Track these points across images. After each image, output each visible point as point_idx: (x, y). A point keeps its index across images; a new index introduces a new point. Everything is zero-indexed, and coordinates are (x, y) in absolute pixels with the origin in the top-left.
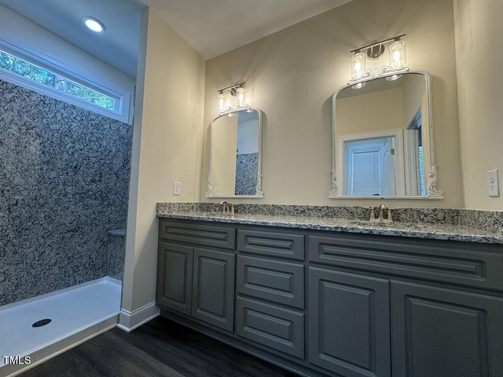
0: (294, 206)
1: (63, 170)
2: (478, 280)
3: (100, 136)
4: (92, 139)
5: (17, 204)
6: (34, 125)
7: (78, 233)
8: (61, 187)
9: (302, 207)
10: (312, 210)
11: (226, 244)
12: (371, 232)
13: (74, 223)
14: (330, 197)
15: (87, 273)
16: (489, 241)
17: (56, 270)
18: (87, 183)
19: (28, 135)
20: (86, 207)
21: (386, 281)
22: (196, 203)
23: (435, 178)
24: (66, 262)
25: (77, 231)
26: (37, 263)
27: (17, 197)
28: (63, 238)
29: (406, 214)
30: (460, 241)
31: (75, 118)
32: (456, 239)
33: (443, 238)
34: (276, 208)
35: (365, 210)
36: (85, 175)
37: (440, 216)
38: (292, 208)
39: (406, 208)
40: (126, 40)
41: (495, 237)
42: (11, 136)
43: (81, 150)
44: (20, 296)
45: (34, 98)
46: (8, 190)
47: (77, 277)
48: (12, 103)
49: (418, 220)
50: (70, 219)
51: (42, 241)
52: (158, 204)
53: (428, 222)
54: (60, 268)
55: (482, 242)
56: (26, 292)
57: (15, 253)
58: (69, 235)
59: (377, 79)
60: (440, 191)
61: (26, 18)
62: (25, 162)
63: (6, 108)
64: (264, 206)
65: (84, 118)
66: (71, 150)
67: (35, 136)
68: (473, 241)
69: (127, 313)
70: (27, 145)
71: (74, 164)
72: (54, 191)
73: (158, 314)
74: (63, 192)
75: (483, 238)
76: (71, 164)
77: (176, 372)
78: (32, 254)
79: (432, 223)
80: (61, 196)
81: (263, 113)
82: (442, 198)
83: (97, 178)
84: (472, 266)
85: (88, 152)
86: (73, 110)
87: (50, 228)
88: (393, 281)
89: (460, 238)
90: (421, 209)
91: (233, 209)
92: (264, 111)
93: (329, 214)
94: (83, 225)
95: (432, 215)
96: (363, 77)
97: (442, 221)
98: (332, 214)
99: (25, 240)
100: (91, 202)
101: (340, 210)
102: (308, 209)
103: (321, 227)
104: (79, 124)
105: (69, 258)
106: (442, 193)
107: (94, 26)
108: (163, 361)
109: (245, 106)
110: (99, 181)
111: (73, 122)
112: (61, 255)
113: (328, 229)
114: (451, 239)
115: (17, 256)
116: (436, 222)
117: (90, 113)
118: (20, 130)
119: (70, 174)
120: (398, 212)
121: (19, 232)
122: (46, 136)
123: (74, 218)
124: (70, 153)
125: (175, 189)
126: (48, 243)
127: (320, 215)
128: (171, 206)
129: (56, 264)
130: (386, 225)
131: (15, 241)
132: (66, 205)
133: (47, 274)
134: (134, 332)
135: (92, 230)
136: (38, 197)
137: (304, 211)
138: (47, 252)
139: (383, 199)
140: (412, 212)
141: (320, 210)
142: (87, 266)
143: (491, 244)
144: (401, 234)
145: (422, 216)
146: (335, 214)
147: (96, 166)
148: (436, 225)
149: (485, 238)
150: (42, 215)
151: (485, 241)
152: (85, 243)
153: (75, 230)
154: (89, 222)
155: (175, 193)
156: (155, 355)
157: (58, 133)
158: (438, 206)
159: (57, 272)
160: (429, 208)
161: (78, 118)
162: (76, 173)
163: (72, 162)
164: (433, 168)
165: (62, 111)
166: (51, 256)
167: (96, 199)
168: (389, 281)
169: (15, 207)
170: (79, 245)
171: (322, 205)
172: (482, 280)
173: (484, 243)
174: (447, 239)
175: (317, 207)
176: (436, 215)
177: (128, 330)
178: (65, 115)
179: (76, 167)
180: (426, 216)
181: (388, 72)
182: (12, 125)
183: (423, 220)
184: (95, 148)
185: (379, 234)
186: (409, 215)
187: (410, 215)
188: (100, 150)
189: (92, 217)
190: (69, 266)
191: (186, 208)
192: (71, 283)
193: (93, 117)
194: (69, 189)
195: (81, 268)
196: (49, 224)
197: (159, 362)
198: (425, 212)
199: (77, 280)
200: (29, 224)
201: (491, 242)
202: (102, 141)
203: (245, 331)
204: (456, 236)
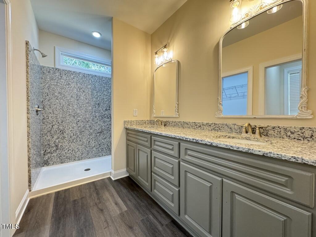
0: (195, 123)
1: (94, 106)
2: (287, 191)
3: (108, 88)
4: (104, 90)
5: (79, 121)
6: (82, 87)
7: (102, 134)
8: (94, 113)
9: (199, 123)
10: (205, 125)
11: (147, 144)
12: (212, 144)
13: (100, 129)
14: (216, 117)
15: (107, 152)
16: (297, 160)
17: (94, 149)
18: (104, 111)
19: (80, 92)
20: (104, 122)
21: (220, 179)
22: (147, 120)
23: (305, 99)
24: (98, 146)
25: (101, 133)
26: (88, 145)
27: (79, 118)
28: (96, 136)
29: (274, 131)
30: (272, 158)
31: (97, 81)
32: (269, 155)
33: (259, 153)
34: (185, 124)
35: (240, 127)
36: (103, 107)
37: (307, 134)
38: (194, 124)
39: (275, 125)
40: (108, 36)
41: (304, 158)
42: (75, 93)
43: (100, 96)
44: (83, 158)
45: (81, 75)
46: (76, 116)
47: (103, 153)
48: (74, 79)
49: (285, 136)
50: (99, 127)
51: (89, 136)
52: (124, 121)
53: (294, 138)
54: (96, 149)
55: (291, 160)
56: (85, 157)
57: (80, 141)
58: (98, 134)
59: (254, 17)
60: (309, 111)
61: (75, 40)
62: (80, 104)
63: (72, 82)
64: (179, 122)
65: (100, 80)
66: (96, 96)
67: (82, 92)
68: (283, 158)
69: (113, 172)
70: (80, 96)
71: (98, 103)
72: (91, 115)
73: (128, 175)
74: (95, 115)
75: (292, 157)
76: (97, 103)
77: (122, 202)
78: (86, 142)
79: (298, 139)
80: (94, 117)
81: (178, 62)
82: (311, 117)
83: (108, 108)
84: (283, 180)
85: (103, 96)
86: (96, 78)
87: (91, 131)
88: (224, 180)
89: (272, 155)
90: (288, 127)
91: (163, 124)
92: (179, 60)
93: (216, 129)
94: (104, 131)
95: (299, 133)
96: (243, 19)
97: (309, 139)
98: (217, 129)
99: (83, 136)
100: (106, 119)
101: (223, 126)
102: (203, 125)
103: (186, 138)
104: (98, 84)
105: (99, 145)
106: (311, 113)
107: (96, 35)
108: (119, 196)
109: (169, 59)
110: (109, 110)
111: (96, 83)
112: (96, 143)
113: (189, 140)
114: (265, 155)
115: (81, 142)
116: (302, 139)
117: (102, 77)
118: (77, 90)
119: (97, 107)
120: (267, 129)
121: (81, 133)
122: (86, 91)
123: (100, 127)
124: (96, 98)
125: (134, 113)
126: (91, 138)
127: (210, 129)
128: (132, 122)
129: (94, 147)
130: (251, 139)
131: (80, 136)
132: (97, 121)
133: (92, 151)
134: (115, 181)
135: (107, 133)
136: (86, 118)
137: (200, 126)
138: (91, 141)
139: (255, 118)
140: (280, 130)
141: (210, 126)
142: (107, 149)
143: (299, 163)
144: (229, 147)
145: (289, 134)
146: (219, 129)
147: (107, 102)
148: (302, 142)
149: (295, 158)
150: (88, 126)
151: (294, 160)
152: (105, 138)
153: (100, 133)
154: (106, 129)
155: (134, 115)
156: (118, 193)
157: (91, 89)
158: (306, 125)
159: (95, 150)
160: (296, 126)
161: (98, 81)
162: (99, 107)
163: (97, 102)
164: (303, 90)
165: (91, 79)
166: (93, 144)
167: (108, 118)
168: (222, 179)
169: (78, 122)
170: (103, 139)
171: (211, 123)
172: (290, 193)
173: (292, 162)
174: (262, 154)
175: (208, 123)
176: (303, 133)
177: (113, 179)
178: (93, 80)
179: (99, 104)
180: (292, 133)
181: (264, 7)
182: (75, 89)
183: (289, 136)
184: (106, 94)
185: (216, 146)
186: (276, 132)
187: (278, 132)
188: (108, 95)
189: (107, 126)
190: (99, 148)
191: (141, 123)
192: (101, 155)
193: (104, 79)
194: (97, 114)
195: (104, 149)
196: (91, 129)
197: (118, 196)
198: (292, 130)
199: (103, 155)
200: (84, 129)
201: (300, 161)
202: (109, 90)
203: (155, 192)
204: (269, 153)
